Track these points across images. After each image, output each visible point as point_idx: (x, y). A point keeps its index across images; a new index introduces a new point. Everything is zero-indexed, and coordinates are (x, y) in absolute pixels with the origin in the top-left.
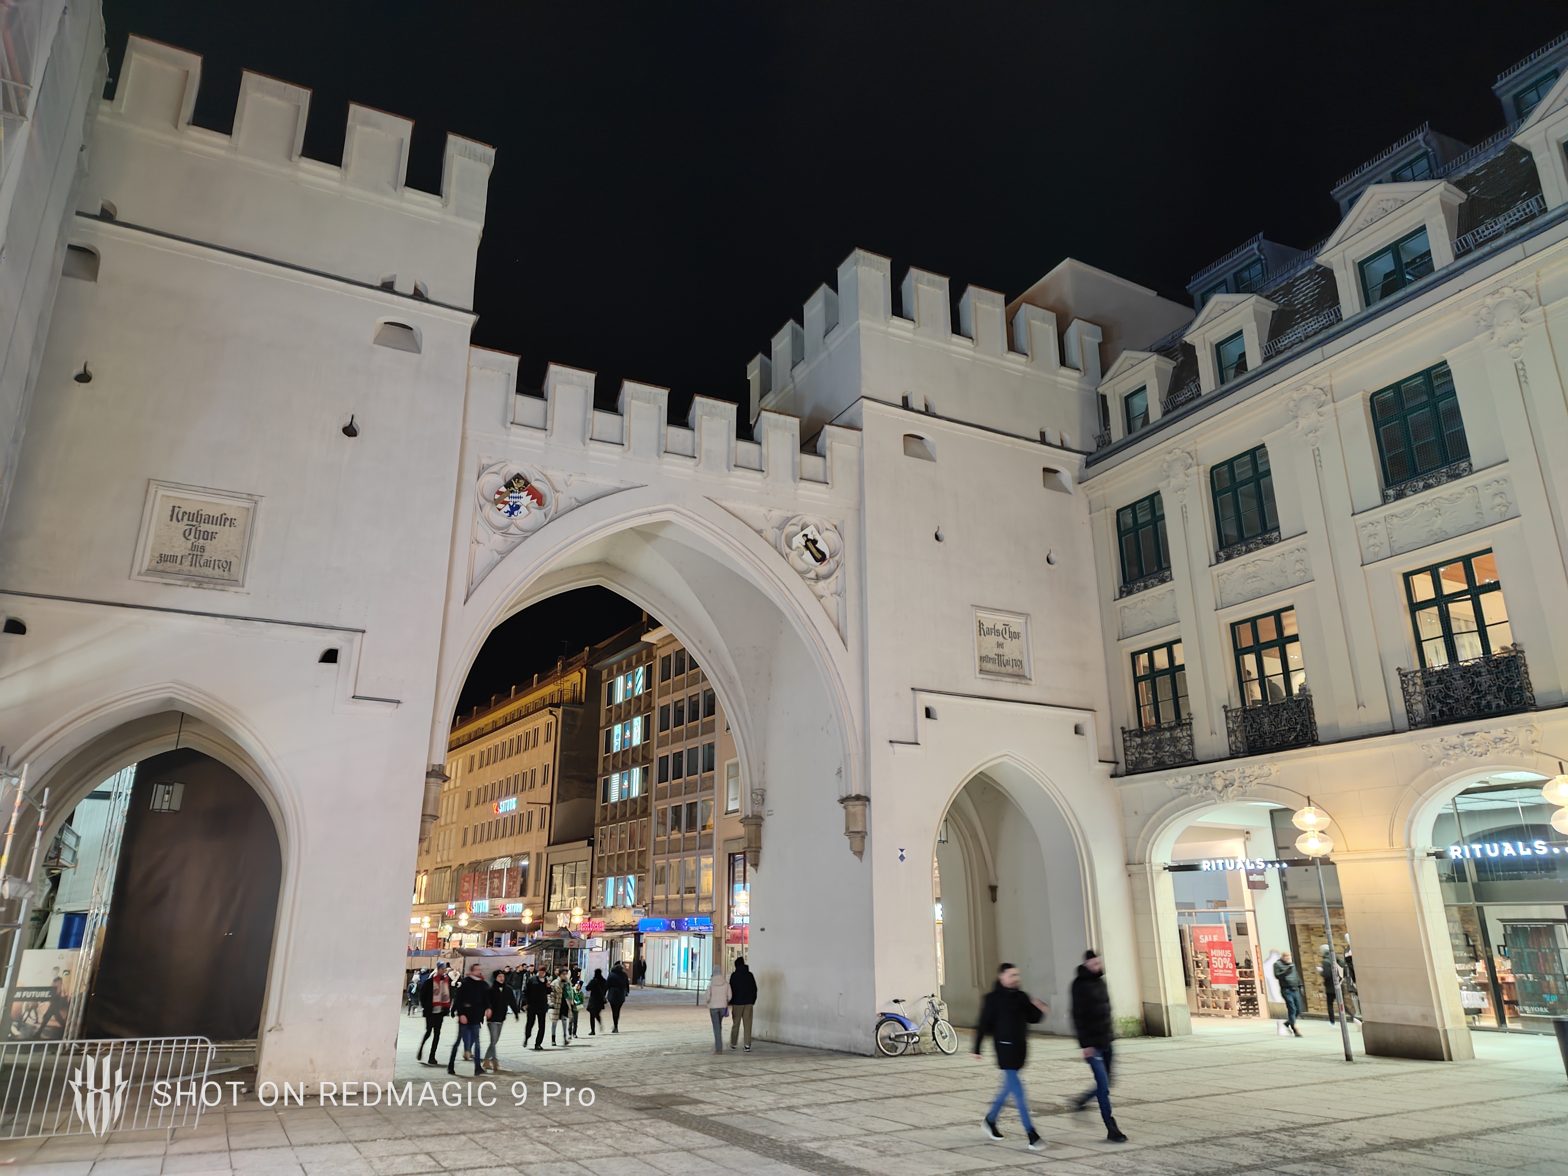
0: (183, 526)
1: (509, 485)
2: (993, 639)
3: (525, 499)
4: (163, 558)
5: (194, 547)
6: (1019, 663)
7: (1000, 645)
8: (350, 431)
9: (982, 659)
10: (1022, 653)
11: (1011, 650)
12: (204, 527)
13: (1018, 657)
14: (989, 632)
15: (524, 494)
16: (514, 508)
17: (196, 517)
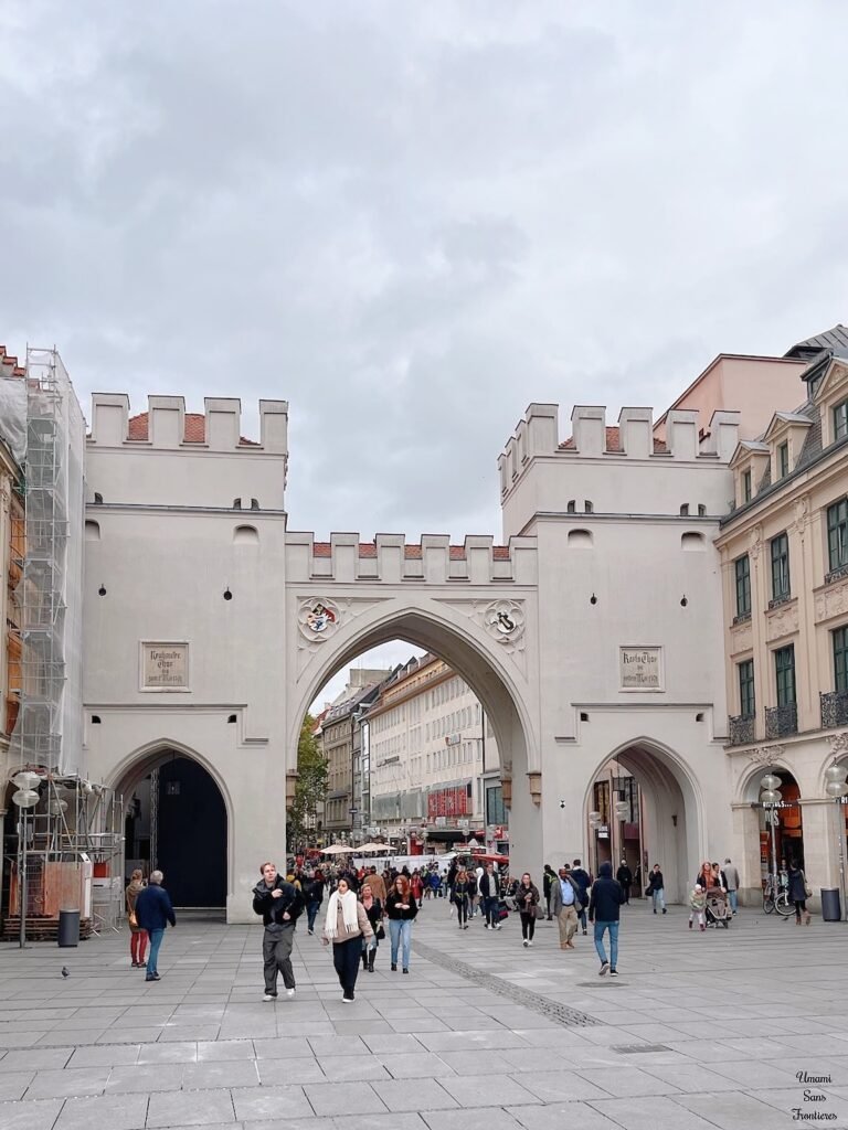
0: (158, 661)
1: (315, 611)
2: (635, 664)
3: (325, 617)
4: (151, 679)
5: (163, 671)
6: (655, 678)
7: (640, 668)
8: (228, 596)
9: (625, 678)
10: (657, 670)
11: (647, 669)
12: (166, 661)
13: (654, 674)
14: (632, 660)
15: (323, 615)
16: (320, 624)
17: (162, 656)
